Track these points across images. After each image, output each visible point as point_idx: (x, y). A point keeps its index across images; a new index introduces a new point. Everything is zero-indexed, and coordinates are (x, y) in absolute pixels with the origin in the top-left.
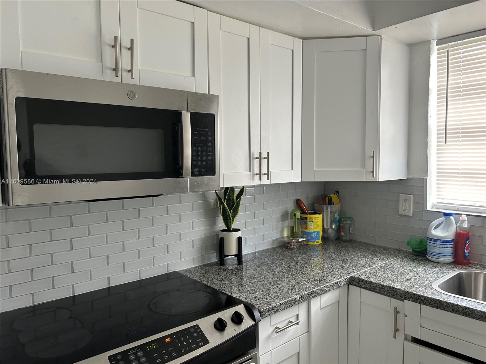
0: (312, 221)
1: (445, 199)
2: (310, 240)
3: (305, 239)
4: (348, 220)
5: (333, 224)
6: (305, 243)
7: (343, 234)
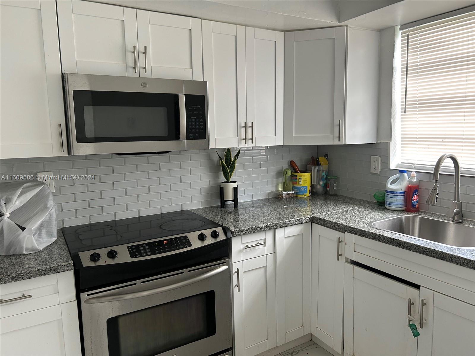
0: (301, 178)
1: (409, 160)
2: (299, 194)
3: (293, 192)
4: (333, 178)
5: (321, 181)
6: (295, 196)
7: (328, 189)
